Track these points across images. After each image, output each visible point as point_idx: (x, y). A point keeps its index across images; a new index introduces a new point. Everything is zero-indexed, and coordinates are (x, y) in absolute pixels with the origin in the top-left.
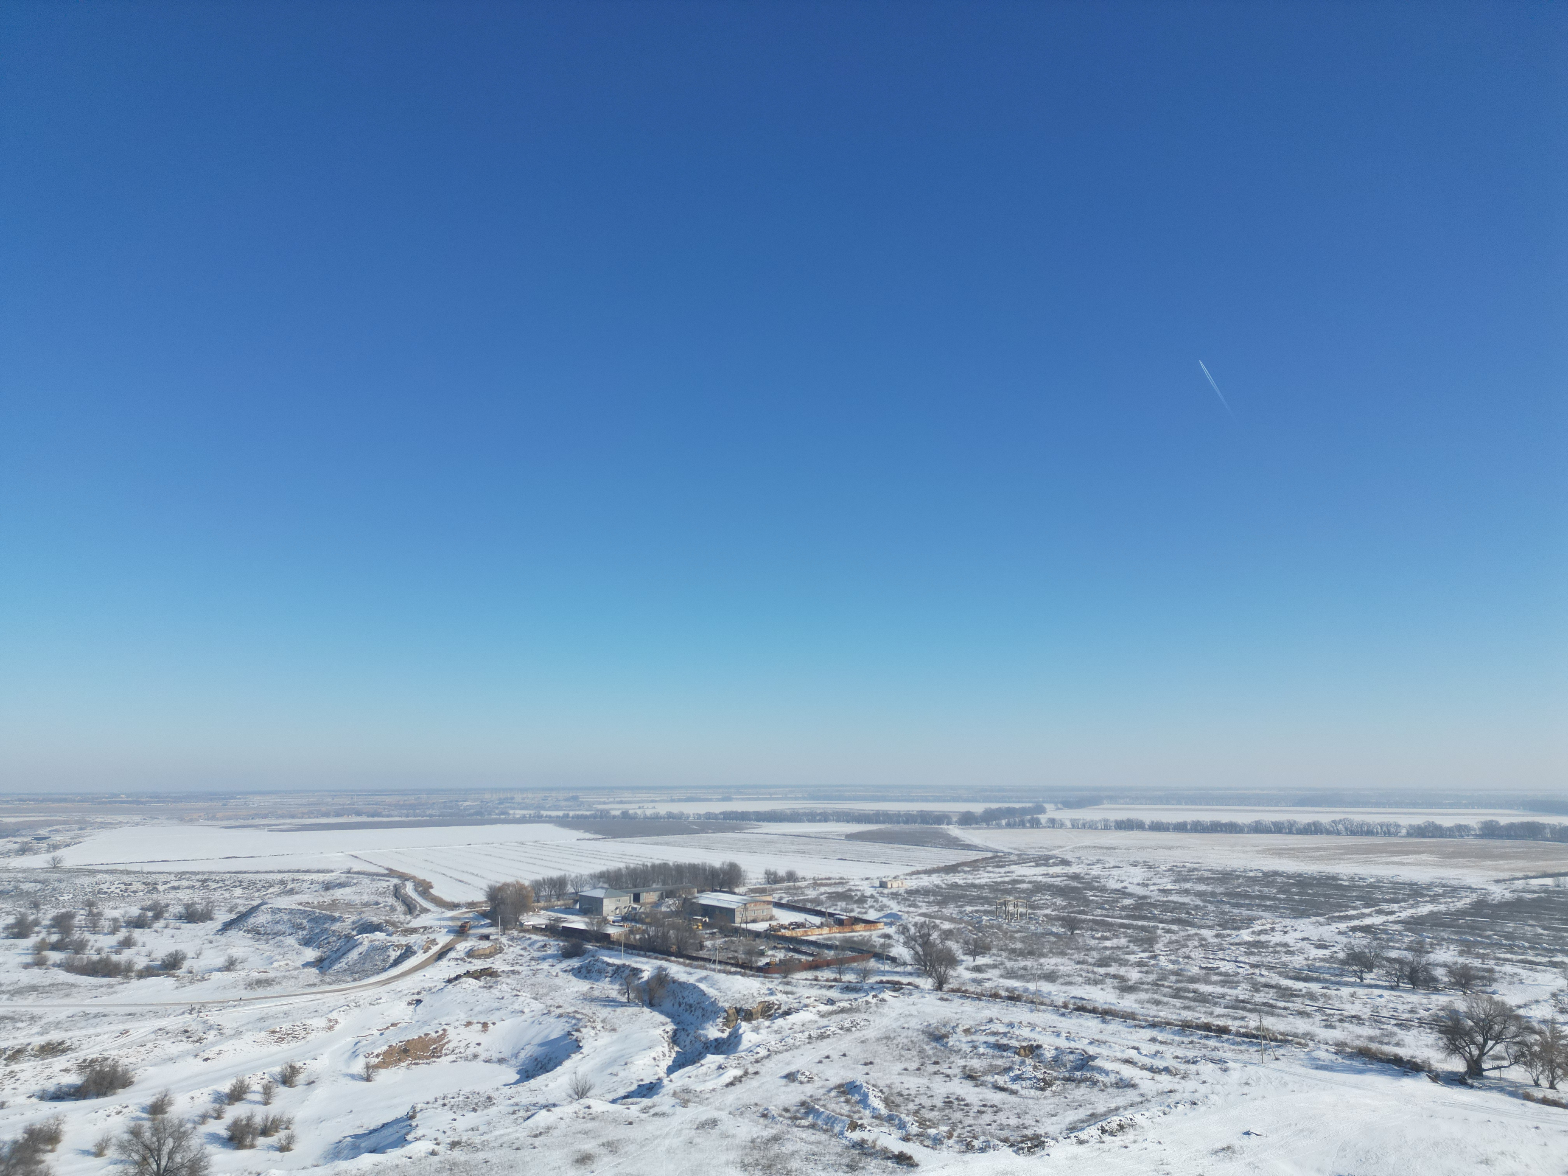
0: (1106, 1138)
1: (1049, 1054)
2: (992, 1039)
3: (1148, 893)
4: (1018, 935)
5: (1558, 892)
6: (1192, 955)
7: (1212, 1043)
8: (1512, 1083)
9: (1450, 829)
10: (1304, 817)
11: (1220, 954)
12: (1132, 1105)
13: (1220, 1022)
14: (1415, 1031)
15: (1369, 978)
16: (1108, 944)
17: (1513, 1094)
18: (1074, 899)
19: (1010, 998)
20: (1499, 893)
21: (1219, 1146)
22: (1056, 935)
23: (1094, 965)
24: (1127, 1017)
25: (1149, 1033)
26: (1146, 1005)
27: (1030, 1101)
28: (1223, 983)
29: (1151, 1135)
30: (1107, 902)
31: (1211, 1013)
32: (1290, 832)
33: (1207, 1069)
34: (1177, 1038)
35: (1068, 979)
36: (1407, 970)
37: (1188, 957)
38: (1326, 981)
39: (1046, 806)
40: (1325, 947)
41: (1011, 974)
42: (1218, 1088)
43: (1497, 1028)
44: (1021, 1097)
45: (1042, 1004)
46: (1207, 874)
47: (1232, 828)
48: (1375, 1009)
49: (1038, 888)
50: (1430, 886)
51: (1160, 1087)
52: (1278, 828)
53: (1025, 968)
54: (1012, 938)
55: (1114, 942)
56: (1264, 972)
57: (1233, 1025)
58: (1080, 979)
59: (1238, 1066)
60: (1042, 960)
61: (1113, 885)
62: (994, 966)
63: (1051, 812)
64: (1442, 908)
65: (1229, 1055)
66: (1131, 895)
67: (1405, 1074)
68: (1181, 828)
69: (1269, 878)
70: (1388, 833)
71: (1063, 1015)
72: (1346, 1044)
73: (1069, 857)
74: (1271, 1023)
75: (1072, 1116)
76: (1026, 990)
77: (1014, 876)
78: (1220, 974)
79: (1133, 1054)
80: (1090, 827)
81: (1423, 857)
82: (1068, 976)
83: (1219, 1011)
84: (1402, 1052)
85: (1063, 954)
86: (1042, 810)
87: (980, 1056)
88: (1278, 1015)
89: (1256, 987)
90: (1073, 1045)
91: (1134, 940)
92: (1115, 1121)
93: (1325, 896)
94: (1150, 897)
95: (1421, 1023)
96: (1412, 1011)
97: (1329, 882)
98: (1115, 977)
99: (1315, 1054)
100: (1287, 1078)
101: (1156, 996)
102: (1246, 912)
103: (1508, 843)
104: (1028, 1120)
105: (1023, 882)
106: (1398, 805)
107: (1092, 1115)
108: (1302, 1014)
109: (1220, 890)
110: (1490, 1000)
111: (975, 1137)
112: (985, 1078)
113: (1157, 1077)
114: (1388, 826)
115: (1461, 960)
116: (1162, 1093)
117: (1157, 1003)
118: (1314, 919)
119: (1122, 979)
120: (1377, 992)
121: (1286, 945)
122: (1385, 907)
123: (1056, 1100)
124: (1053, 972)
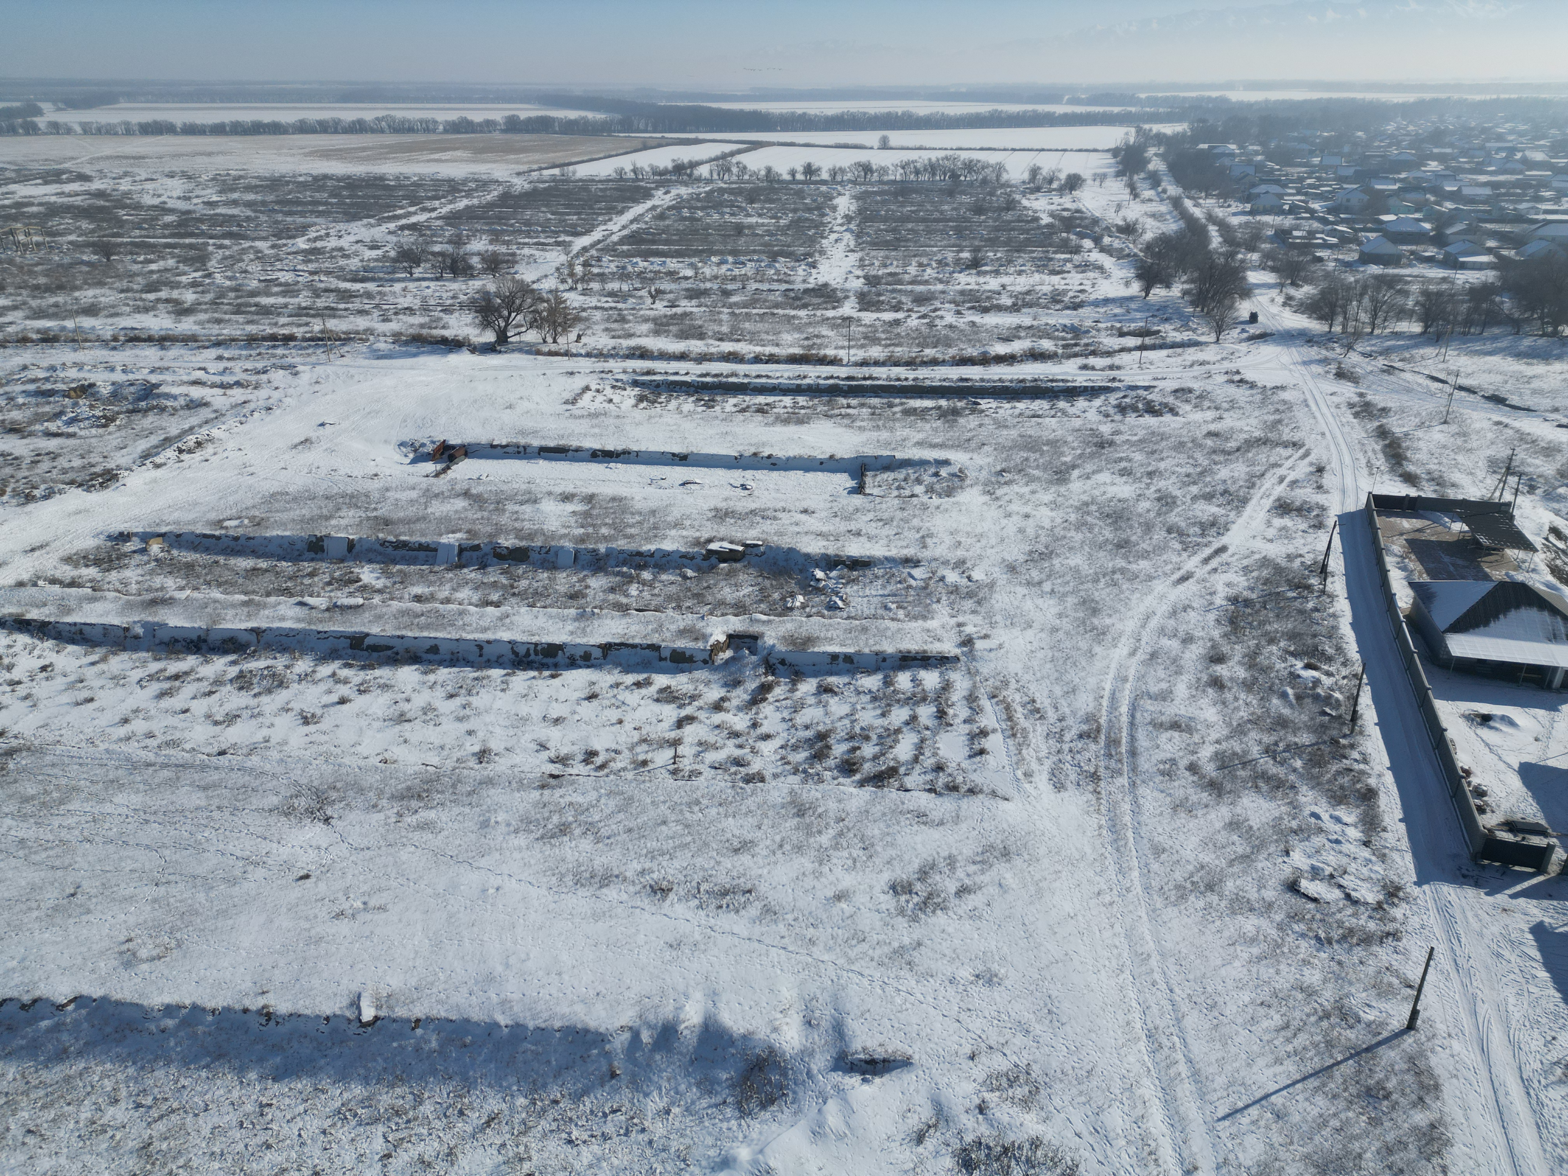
0: (184, 456)
1: (105, 390)
2: (32, 387)
3: (191, 207)
4: (38, 269)
5: (563, 181)
6: (249, 268)
7: (279, 351)
8: (528, 344)
9: (480, 125)
10: (348, 114)
11: (278, 265)
12: (206, 422)
13: (286, 331)
14: (457, 314)
15: (418, 272)
16: (154, 267)
17: (529, 352)
18: (103, 220)
19: (45, 340)
20: (520, 184)
21: (297, 440)
22: (88, 264)
23: (142, 291)
24: (188, 340)
25: (213, 353)
26: (207, 326)
27: (93, 440)
28: (284, 294)
29: (231, 445)
30: (145, 221)
31: (276, 324)
32: (336, 132)
33: (278, 376)
34: (244, 352)
35: (112, 311)
36: (449, 261)
37: (246, 272)
38: (380, 279)
39: (43, 105)
40: (377, 248)
41: (39, 314)
42: (291, 391)
43: (518, 302)
44: (81, 437)
45: (86, 340)
46: (254, 182)
47: (276, 129)
48: (424, 299)
49: (53, 211)
50: (465, 181)
51: (233, 400)
52: (323, 128)
53: (56, 305)
54: (31, 273)
55: (161, 264)
56: (323, 278)
57: (299, 332)
58: (128, 309)
59: (307, 368)
60: (77, 294)
61: (148, 200)
62: (15, 308)
63: (49, 114)
64: (475, 201)
65: (297, 360)
66: (172, 211)
67: (450, 351)
68: (219, 130)
69: (319, 181)
70: (427, 130)
71: (114, 348)
72: (401, 334)
73: (87, 170)
74: (332, 324)
75: (143, 445)
76: (63, 329)
77: (17, 198)
78: (280, 285)
79: (200, 374)
80: (108, 133)
81: (459, 153)
82: (113, 307)
83: (282, 320)
84: (448, 333)
85: (101, 284)
86: (39, 112)
87: (20, 407)
88: (340, 317)
89: (317, 293)
90: (131, 377)
91: (184, 260)
92: (191, 440)
93: (374, 197)
94: (194, 212)
95: (462, 306)
96: (454, 297)
97: (376, 182)
98: (167, 301)
99: (375, 346)
100: (352, 371)
101: (216, 315)
102: (300, 220)
103: (527, 137)
104: (95, 458)
105: (32, 204)
106: (434, 100)
107: (166, 439)
108: (362, 312)
109: (271, 198)
110: (513, 280)
111: (36, 488)
112: (32, 428)
113: (229, 392)
114: (427, 122)
115: (491, 248)
116: (237, 405)
117: (219, 321)
118: (365, 221)
119: (177, 302)
120: (425, 284)
121: (341, 249)
122: (428, 204)
123: (123, 433)
124: (93, 305)
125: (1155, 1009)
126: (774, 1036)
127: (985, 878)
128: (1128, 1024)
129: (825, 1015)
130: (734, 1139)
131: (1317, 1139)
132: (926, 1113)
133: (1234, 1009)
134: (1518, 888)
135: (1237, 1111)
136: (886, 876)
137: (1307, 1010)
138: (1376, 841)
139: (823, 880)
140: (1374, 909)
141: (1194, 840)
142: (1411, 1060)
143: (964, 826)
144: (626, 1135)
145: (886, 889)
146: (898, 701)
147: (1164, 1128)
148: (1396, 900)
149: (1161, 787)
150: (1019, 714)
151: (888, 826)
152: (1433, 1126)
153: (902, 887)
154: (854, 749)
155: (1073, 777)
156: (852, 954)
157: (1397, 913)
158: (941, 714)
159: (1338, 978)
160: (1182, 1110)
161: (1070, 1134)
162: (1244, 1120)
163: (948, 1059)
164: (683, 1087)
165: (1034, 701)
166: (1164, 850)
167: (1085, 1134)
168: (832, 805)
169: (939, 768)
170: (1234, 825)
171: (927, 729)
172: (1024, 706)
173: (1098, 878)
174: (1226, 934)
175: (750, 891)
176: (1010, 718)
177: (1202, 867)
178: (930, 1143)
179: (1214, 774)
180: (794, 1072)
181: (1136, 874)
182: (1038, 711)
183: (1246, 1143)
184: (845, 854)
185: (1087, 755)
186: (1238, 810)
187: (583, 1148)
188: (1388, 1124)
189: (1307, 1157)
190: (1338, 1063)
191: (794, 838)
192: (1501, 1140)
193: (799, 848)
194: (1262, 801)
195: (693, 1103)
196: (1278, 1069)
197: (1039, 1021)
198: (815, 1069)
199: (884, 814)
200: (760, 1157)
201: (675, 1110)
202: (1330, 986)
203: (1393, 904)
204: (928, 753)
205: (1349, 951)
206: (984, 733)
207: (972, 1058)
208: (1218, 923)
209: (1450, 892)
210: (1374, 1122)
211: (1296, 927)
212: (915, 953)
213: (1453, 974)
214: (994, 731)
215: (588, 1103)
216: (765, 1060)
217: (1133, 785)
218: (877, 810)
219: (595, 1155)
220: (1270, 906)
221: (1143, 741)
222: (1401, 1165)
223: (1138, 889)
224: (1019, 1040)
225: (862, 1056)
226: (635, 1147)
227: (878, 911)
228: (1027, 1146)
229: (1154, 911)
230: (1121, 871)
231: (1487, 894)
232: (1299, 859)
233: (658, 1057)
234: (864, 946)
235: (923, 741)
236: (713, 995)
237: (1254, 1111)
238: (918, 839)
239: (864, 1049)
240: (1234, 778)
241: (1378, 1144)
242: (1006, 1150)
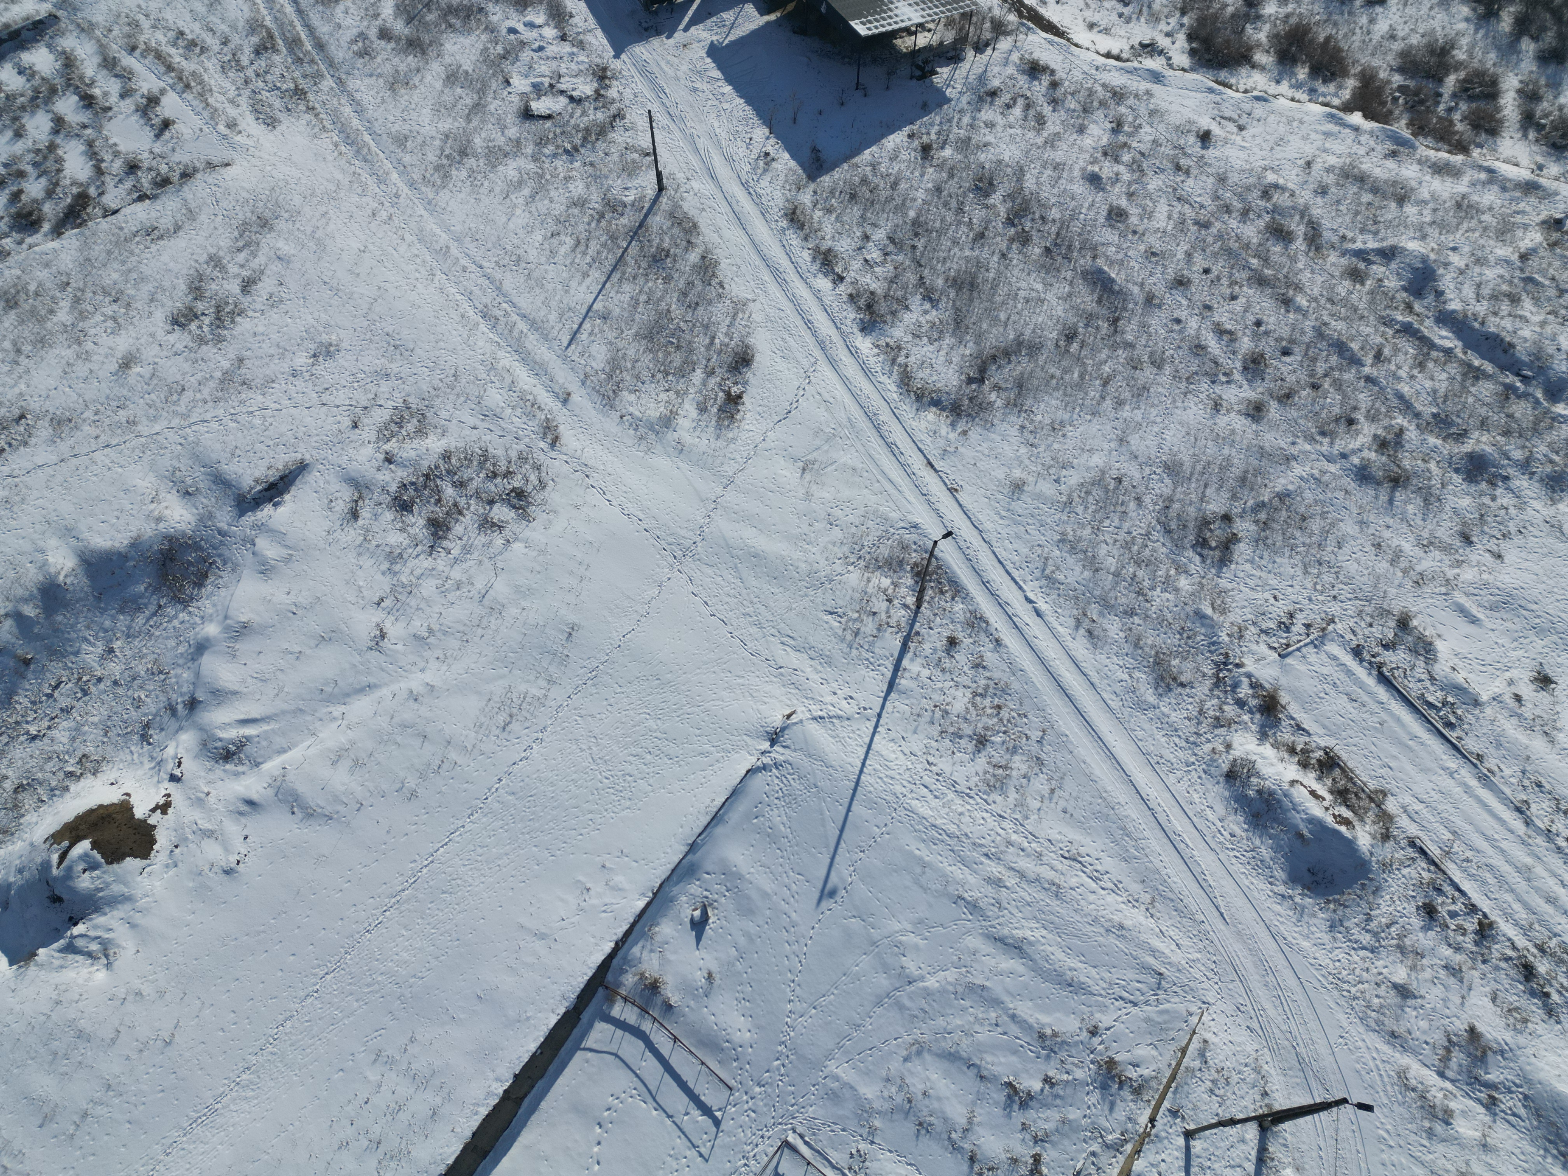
125: (477, 291)
126: (161, 525)
127: (261, 259)
128: (463, 316)
129: (198, 477)
130: (194, 626)
131: (637, 317)
132: (346, 494)
133: (534, 252)
134: (686, 19)
135: (575, 333)
136: (160, 316)
137: (586, 220)
138: (571, 32)
139: (95, 358)
140: (596, 100)
141: (427, 112)
142: (672, 215)
143: (203, 217)
144: (85, 693)
145: (170, 328)
146: (23, 108)
147: (532, 381)
148: (607, 82)
149: (367, 70)
150: (176, 56)
151: (123, 263)
152: (703, 258)
153: (184, 316)
154: (16, 196)
155: (278, 104)
156: (182, 409)
157: (612, 93)
158: (88, 101)
159: (596, 178)
160: (537, 358)
161: (468, 431)
162: (584, 336)
163: (335, 440)
164: (108, 623)
165: (182, 33)
166: (406, 138)
167: (478, 423)
168: (43, 275)
169: (133, 167)
170: (452, 77)
171: (85, 127)
172: (174, 44)
173: (364, 199)
174: (497, 190)
175: (22, 416)
176: (170, 68)
177: (447, 136)
178: (365, 513)
179: (407, 31)
180: (207, 541)
181: (394, 176)
182: (193, 43)
183: (594, 353)
184: (98, 318)
185: (277, 71)
186: (448, 60)
187: (54, 733)
188: (676, 276)
189: (637, 335)
190: (626, 249)
191: (26, 334)
192: (746, 239)
193: (42, 341)
194: (462, 39)
195: (129, 627)
196: (588, 281)
197: (391, 361)
198: (223, 526)
199: (109, 253)
200: (229, 622)
201: (117, 645)
202: (593, 188)
203: (608, 87)
204: (108, 157)
205: (593, 149)
206: (153, 101)
207: (355, 426)
208: (486, 183)
209: (640, 50)
210: (667, 279)
211: (546, 151)
212: (243, 371)
213: (672, 126)
214: (163, 92)
215: (22, 701)
216: (170, 550)
217: (340, 82)
218: (98, 251)
219: (69, 729)
220: (518, 143)
221: (323, 29)
222: (695, 300)
223: (405, 190)
224: (385, 387)
225: (259, 488)
226: (103, 697)
227: (176, 354)
228: (441, 462)
229: (429, 203)
230: (381, 181)
231: (668, 37)
232: (520, 84)
233: (60, 618)
234: (188, 395)
235: (90, 144)
236: (69, 532)
237: (587, 325)
238: (165, 258)
239: (257, 481)
240: (426, 25)
241: (676, 295)
242: (427, 476)
